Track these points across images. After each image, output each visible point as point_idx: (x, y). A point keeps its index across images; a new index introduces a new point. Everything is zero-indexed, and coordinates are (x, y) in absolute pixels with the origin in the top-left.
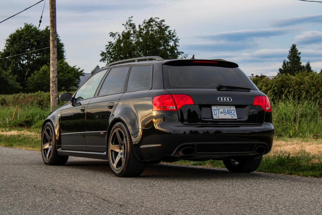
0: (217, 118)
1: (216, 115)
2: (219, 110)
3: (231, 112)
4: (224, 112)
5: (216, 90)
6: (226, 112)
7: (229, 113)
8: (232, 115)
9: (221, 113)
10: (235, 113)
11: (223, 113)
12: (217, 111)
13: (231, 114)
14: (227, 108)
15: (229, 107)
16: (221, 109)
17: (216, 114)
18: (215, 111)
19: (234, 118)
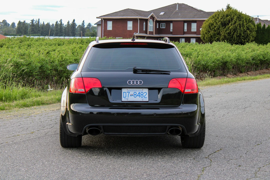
0: (126, 100)
1: (125, 98)
2: (129, 92)
3: (143, 95)
4: (135, 95)
5: (132, 73)
6: (137, 95)
7: (140, 95)
8: (143, 98)
9: (131, 96)
10: (147, 96)
11: (133, 96)
12: (127, 94)
13: (142, 96)
14: (138, 91)
15: (141, 89)
16: (132, 91)
17: (125, 96)
18: (125, 93)
19: (144, 100)
